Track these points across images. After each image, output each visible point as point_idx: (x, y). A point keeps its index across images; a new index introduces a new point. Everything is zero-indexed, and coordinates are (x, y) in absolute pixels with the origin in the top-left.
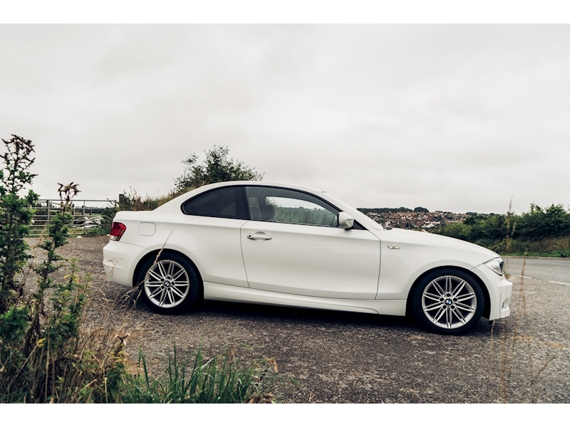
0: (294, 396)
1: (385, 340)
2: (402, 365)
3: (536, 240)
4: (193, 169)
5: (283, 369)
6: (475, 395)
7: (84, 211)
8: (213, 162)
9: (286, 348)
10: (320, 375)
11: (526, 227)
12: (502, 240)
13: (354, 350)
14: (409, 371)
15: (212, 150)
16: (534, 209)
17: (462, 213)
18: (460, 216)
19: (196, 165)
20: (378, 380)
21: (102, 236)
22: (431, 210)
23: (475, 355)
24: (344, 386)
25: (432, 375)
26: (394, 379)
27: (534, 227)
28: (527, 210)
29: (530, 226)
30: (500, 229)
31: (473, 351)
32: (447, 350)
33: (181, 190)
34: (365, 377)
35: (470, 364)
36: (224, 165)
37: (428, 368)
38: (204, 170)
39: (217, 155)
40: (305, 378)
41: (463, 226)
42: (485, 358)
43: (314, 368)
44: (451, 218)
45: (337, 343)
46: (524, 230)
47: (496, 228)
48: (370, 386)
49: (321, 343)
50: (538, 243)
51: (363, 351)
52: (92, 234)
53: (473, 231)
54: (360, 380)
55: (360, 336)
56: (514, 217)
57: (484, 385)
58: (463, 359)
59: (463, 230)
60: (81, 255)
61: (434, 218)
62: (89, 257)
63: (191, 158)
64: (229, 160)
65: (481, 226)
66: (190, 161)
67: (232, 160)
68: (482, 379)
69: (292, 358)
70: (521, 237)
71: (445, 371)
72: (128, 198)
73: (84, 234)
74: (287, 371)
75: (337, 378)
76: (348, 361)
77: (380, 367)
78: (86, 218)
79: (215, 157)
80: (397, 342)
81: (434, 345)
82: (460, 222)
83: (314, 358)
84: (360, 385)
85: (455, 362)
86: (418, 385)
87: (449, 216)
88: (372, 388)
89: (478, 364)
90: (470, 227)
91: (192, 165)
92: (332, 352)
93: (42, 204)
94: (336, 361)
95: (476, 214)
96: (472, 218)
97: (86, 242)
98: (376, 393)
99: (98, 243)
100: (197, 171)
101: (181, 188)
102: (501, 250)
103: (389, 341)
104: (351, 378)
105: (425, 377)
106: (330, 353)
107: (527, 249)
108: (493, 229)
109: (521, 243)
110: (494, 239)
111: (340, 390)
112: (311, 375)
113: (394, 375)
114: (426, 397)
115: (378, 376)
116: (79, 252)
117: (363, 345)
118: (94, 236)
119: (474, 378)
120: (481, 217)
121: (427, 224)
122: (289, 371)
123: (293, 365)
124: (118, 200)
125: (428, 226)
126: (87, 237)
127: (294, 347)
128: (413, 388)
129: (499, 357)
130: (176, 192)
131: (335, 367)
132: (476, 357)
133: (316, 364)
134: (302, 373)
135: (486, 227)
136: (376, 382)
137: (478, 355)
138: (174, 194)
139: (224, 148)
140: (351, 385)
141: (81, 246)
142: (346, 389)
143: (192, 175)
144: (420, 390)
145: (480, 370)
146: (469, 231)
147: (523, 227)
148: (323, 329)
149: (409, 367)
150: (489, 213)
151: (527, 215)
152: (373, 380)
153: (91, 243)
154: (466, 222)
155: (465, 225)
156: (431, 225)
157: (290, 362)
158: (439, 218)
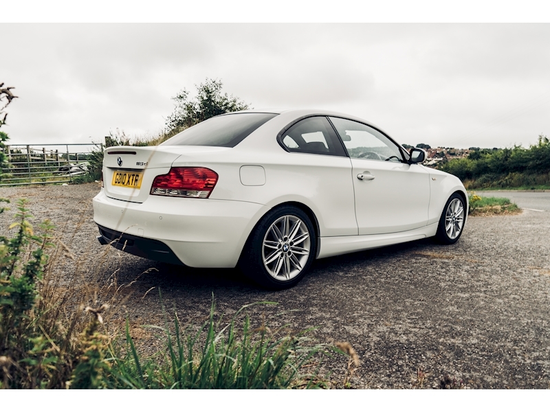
0: (320, 354)
1: (411, 284)
2: (435, 311)
3: (542, 173)
4: (184, 107)
5: (303, 322)
6: (524, 342)
7: (69, 157)
8: (205, 98)
9: (303, 297)
10: (345, 327)
11: (533, 159)
12: (508, 174)
13: (379, 296)
14: (445, 317)
15: (204, 84)
16: (543, 141)
17: (464, 149)
18: (462, 153)
19: (187, 101)
20: (413, 330)
21: (90, 182)
22: (433, 147)
23: (512, 296)
24: (375, 339)
25: (471, 321)
26: (430, 328)
27: (541, 159)
28: (536, 143)
29: (538, 159)
30: (507, 163)
31: (510, 292)
32: (480, 292)
33: (173, 130)
34: (397, 327)
35: (510, 306)
36: (218, 100)
37: (464, 314)
38: (197, 107)
39: (210, 89)
40: (329, 331)
41: (468, 161)
42: (523, 299)
43: (338, 319)
44: (453, 154)
45: (359, 289)
46: (531, 163)
47: (502, 162)
48: (405, 338)
49: (341, 290)
50: (544, 176)
51: (389, 296)
52: (79, 181)
53: (478, 165)
54: (392, 331)
55: (383, 280)
56: (521, 150)
57: (531, 330)
58: (501, 301)
59: (468, 166)
60: (67, 204)
61: (435, 154)
62: (76, 206)
63: (182, 94)
64: (222, 95)
65: (487, 160)
66: (181, 97)
67: (226, 94)
68: (527, 323)
69: (311, 308)
70: (528, 171)
71: (485, 316)
72: (115, 141)
73: (70, 182)
74: (308, 324)
75: (365, 330)
76: (375, 309)
77: (411, 314)
78: (72, 165)
79: (208, 92)
80: (424, 285)
81: (465, 286)
82: (463, 158)
83: (336, 308)
84: (393, 337)
85: (492, 305)
86: (459, 334)
87: (452, 152)
88: (408, 340)
89: (518, 305)
90: (475, 162)
91: (183, 102)
92: (355, 299)
93: (22, 151)
94: (361, 310)
95: (478, 149)
96: (476, 153)
97: (72, 189)
98: (413, 346)
99: (85, 190)
100: (190, 108)
101: (173, 128)
102: (507, 185)
103: (415, 284)
104: (382, 329)
105: (463, 324)
106: (353, 301)
107: (533, 182)
108: (499, 163)
109: (527, 177)
110: (500, 173)
111: (372, 344)
112: (336, 328)
113: (429, 323)
114: (471, 348)
115: (412, 325)
116: (64, 200)
117: (388, 290)
118: (81, 183)
119: (518, 322)
120: (486, 152)
121: (429, 161)
122: (310, 324)
123: (314, 317)
124: (104, 143)
125: (430, 163)
126: (74, 184)
127: (311, 295)
128: (453, 337)
129: (538, 297)
130: (167, 132)
131: (361, 316)
132: (514, 298)
133: (340, 314)
134: (325, 325)
135: (492, 161)
136: (411, 332)
137: (516, 296)
138: (166, 135)
139: (217, 82)
140: (382, 337)
141: (67, 194)
142: (379, 343)
143: (185, 113)
144: (462, 339)
145: (521, 313)
146: (474, 166)
147: (530, 160)
148: (341, 274)
149: (443, 313)
150: (492, 148)
151: (535, 148)
152: (407, 330)
153: (79, 191)
154: (471, 157)
155: (470, 160)
156: (433, 162)
157: (309, 313)
158: (442, 155)
